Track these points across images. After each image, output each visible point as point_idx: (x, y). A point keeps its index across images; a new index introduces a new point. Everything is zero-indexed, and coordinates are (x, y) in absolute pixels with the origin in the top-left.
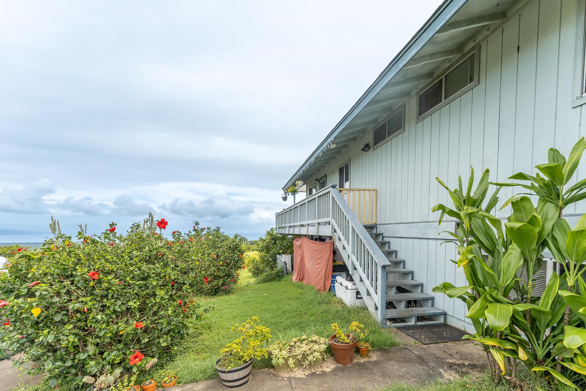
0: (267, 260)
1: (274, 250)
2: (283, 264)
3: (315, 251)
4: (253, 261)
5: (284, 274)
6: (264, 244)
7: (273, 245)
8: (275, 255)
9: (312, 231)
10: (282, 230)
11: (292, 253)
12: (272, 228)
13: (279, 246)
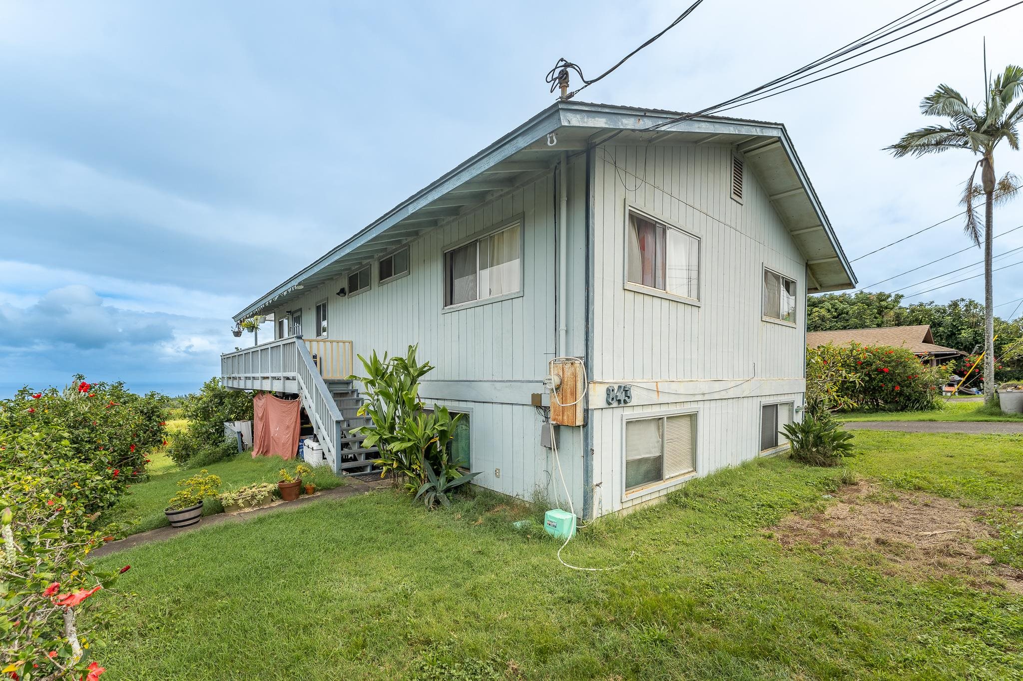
0: (206, 432)
1: (218, 414)
2: (236, 436)
3: (284, 412)
4: (177, 436)
5: (238, 451)
6: (199, 405)
7: (216, 407)
8: (222, 423)
9: (278, 387)
10: (233, 382)
11: (251, 418)
12: (215, 378)
13: (230, 406)
